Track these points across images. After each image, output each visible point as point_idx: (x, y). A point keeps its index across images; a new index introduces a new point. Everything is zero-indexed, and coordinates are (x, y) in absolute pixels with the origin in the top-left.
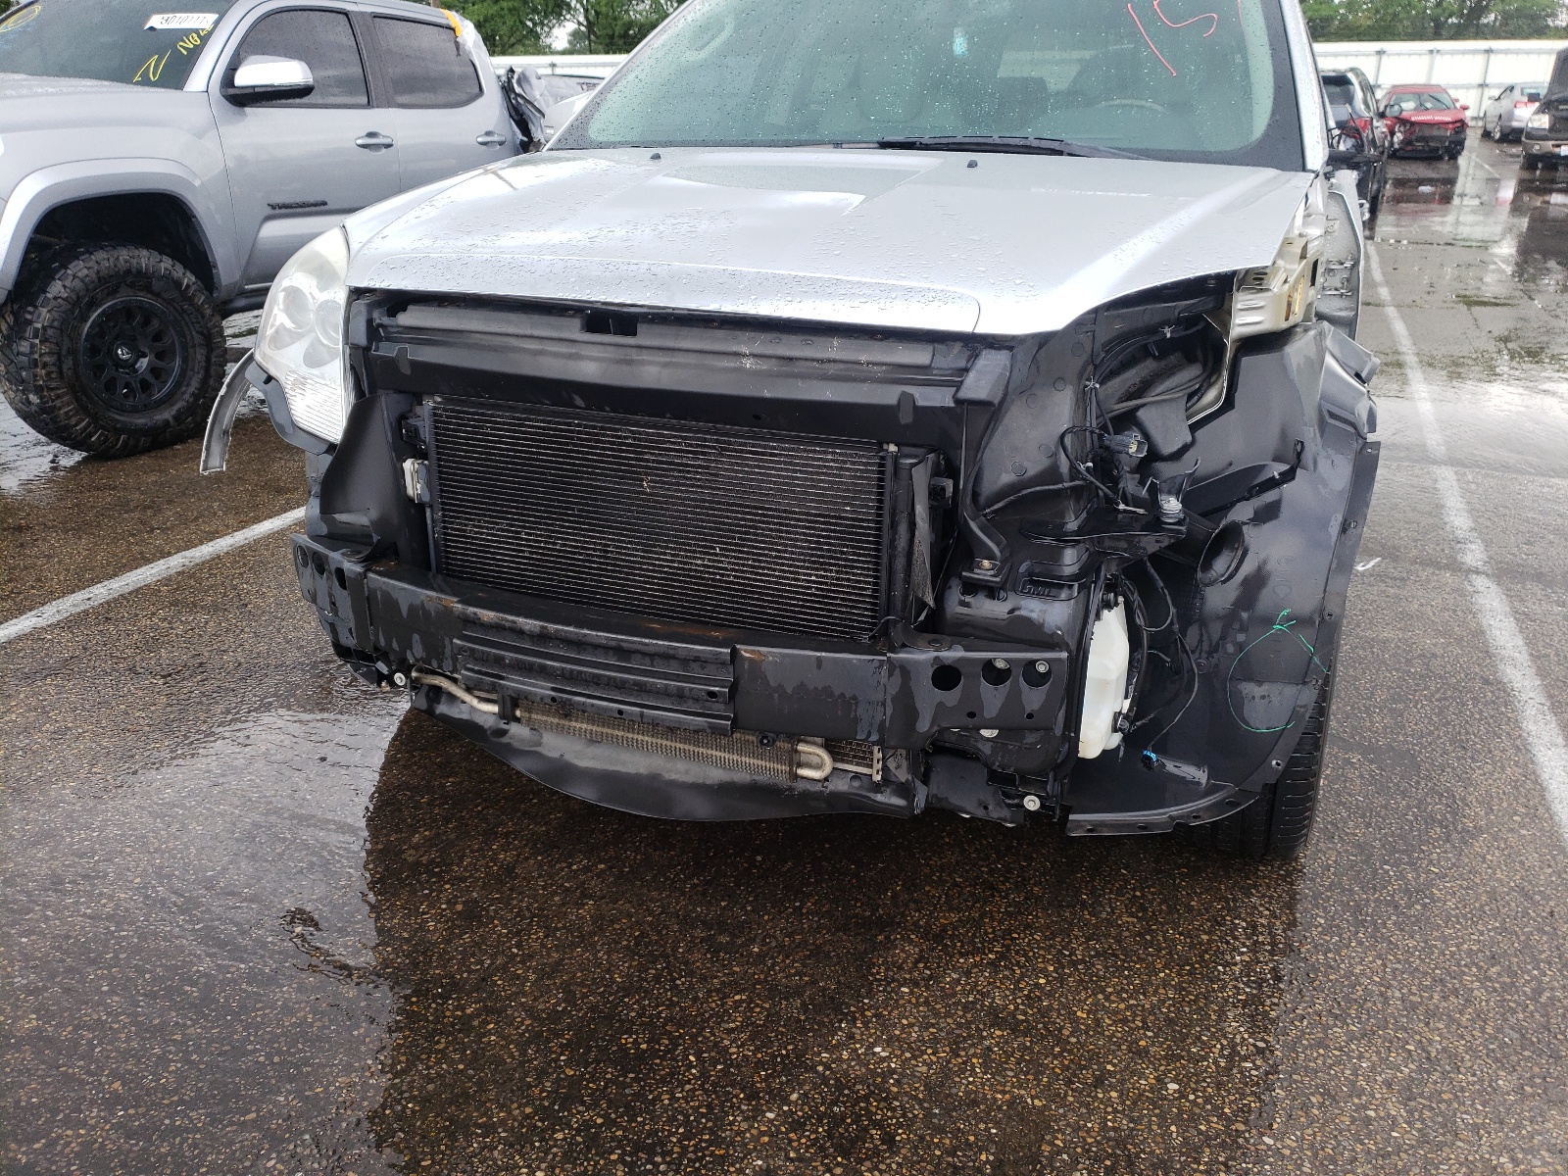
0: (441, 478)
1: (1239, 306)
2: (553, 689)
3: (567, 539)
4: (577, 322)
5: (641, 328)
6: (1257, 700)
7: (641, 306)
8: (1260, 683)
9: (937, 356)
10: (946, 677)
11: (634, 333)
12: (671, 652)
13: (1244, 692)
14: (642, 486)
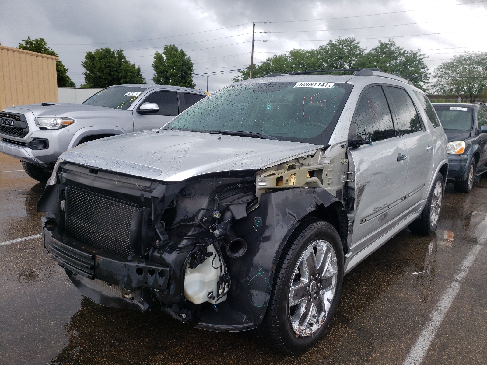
0: (68, 205)
1: (259, 180)
2: (64, 262)
3: (77, 222)
4: (88, 170)
5: (99, 172)
6: (255, 296)
7: (94, 167)
8: (256, 290)
9: (152, 185)
10: (140, 271)
11: (97, 174)
12: (81, 255)
13: (252, 293)
14: (98, 212)
